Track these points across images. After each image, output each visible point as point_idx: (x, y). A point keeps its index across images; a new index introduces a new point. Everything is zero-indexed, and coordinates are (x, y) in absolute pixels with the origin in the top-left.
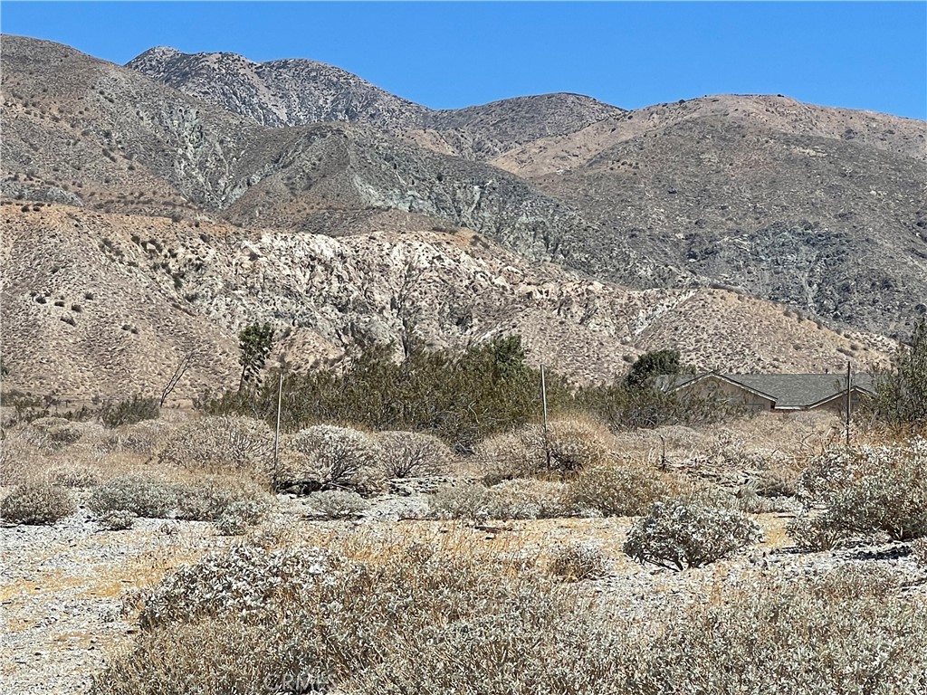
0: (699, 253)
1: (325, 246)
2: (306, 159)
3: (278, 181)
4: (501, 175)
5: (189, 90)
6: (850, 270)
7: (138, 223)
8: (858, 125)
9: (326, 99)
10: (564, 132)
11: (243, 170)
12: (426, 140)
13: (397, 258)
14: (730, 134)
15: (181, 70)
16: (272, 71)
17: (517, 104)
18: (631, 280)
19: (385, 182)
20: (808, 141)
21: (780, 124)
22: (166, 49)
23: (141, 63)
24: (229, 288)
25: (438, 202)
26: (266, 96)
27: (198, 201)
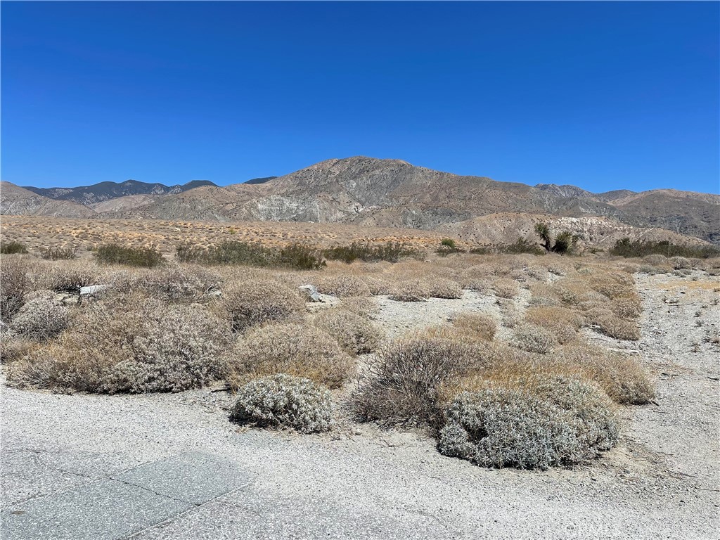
0: (653, 220)
1: (574, 220)
2: (570, 204)
3: (564, 208)
4: (609, 205)
5: (547, 191)
6: (687, 224)
7: (538, 216)
8: (690, 194)
9: (573, 192)
10: (624, 197)
11: (557, 206)
12: (593, 199)
13: (589, 222)
14: (661, 197)
15: (544, 187)
16: (562, 187)
17: (613, 192)
18: (638, 226)
19: (586, 208)
20: (677, 198)
21: (671, 194)
22: (542, 184)
23: (537, 186)
24: (555, 228)
25: (597, 211)
26: (561, 192)
27: (548, 212)
